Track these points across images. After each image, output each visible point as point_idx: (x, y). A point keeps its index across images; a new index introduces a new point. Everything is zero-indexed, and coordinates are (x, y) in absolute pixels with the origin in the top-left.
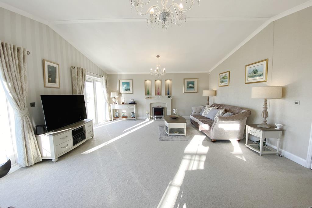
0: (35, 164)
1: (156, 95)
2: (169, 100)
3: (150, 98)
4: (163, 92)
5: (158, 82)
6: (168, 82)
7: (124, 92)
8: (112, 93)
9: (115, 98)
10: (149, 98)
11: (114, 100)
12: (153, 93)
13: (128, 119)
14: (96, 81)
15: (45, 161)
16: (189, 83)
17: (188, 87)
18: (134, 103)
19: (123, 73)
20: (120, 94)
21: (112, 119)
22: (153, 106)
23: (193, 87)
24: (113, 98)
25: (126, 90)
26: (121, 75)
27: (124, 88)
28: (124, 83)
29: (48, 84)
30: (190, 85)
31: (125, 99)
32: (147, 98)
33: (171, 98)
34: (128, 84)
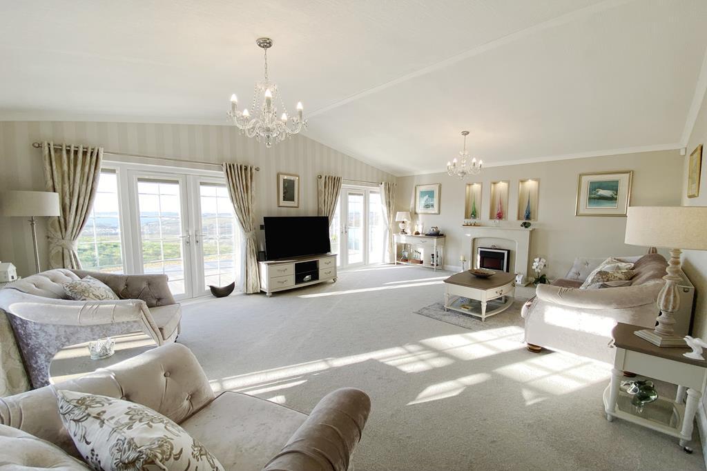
0: (253, 294)
1: (491, 218)
2: (527, 231)
3: (475, 225)
4: (512, 213)
5: (502, 186)
6: (531, 184)
7: (423, 212)
8: (398, 213)
9: (403, 222)
10: (471, 225)
11: (401, 226)
12: (484, 213)
13: (423, 265)
14: (371, 192)
15: (262, 293)
16: (595, 186)
17: (594, 198)
18: (437, 234)
19: (424, 172)
20: (414, 215)
21: (396, 262)
22: (480, 244)
23: (612, 199)
24: (400, 222)
25: (427, 206)
26: (419, 176)
27: (423, 202)
28: (423, 194)
29: (282, 203)
30: (602, 192)
31: (423, 224)
32: (467, 225)
33: (530, 229)
34: (431, 194)
